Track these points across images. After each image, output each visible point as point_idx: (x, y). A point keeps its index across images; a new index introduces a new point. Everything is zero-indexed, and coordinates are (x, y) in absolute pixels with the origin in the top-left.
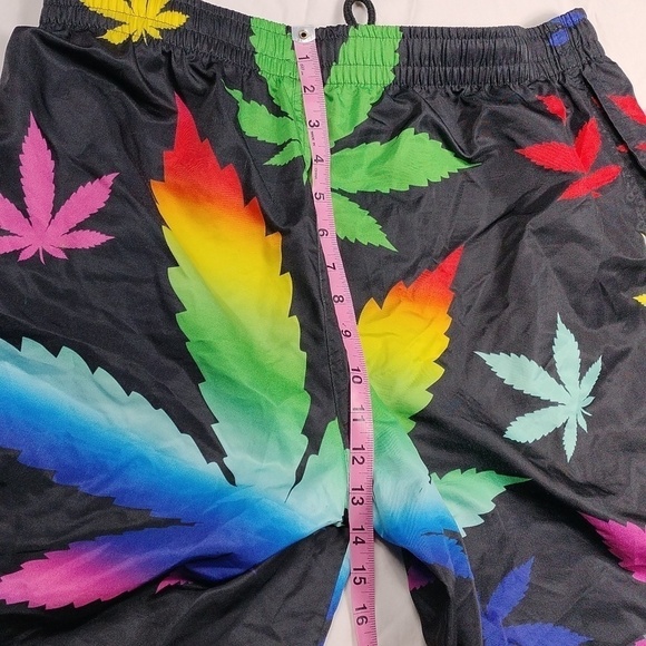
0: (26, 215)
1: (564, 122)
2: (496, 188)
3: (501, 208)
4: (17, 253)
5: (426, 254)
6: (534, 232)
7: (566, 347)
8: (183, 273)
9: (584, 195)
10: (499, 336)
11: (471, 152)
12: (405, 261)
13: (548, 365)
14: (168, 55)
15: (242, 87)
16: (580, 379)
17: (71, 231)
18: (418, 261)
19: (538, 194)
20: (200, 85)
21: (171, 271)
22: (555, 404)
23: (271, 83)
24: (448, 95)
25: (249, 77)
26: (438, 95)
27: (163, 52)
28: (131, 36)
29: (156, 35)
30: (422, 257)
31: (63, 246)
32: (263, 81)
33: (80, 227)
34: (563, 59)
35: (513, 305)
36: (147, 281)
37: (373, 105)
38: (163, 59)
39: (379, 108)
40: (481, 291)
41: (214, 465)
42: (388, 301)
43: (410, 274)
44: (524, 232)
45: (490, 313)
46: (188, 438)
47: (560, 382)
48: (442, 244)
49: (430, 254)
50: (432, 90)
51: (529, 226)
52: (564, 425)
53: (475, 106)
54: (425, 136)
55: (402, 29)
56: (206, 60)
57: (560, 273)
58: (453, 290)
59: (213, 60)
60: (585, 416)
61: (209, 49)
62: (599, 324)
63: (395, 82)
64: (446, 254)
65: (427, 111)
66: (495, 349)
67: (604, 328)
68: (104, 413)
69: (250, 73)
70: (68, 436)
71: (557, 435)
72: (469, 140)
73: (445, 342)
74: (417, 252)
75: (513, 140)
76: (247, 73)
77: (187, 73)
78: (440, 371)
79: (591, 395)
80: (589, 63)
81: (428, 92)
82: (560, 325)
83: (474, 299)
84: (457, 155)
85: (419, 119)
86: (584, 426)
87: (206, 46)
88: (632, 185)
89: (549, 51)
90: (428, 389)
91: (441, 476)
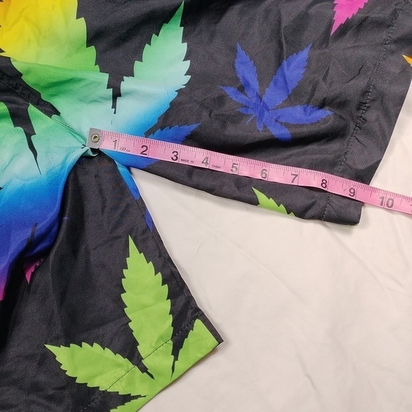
90: (78, 17)
91: (141, 60)
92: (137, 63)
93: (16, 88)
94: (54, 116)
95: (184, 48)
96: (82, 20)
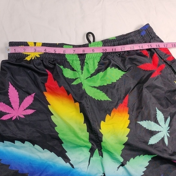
0: (13, 108)
1: (148, 57)
2: (134, 77)
3: (136, 82)
4: (12, 118)
5: (119, 99)
6: (146, 88)
7: (160, 116)
8: (55, 117)
9: (157, 76)
10: (142, 117)
11: (126, 69)
12: (114, 103)
13: (156, 122)
14: (42, 61)
15: (63, 64)
16: (165, 123)
17: (25, 110)
18: (118, 102)
19: (145, 77)
20: (52, 66)
21: (52, 116)
22: (160, 131)
23: (71, 62)
24: (117, 55)
25: (64, 62)
26: (115, 56)
27: (41, 60)
28: (32, 58)
29: (38, 56)
30: (119, 100)
31: (23, 114)
32: (68, 62)
33: (27, 109)
34: (145, 38)
35: (144, 108)
36: (46, 120)
37: (98, 62)
38: (41, 62)
39: (100, 63)
40: (135, 105)
41: (68, 163)
42: (112, 114)
43: (116, 106)
44: (143, 88)
45: (139, 111)
46: (60, 158)
47: (160, 125)
48: (123, 96)
49: (120, 99)
50: (113, 55)
51: (144, 86)
52: (164, 136)
53: (124, 58)
54: (113, 68)
55: (102, 41)
56: (52, 60)
57: (155, 96)
58: (128, 107)
59: (54, 60)
60: (168, 133)
61: (53, 56)
62: (168, 107)
63: (103, 55)
64: (124, 98)
65: (113, 62)
66: (142, 120)
67: (169, 108)
68: (38, 155)
69: (65, 61)
70: (30, 163)
71: (163, 139)
72: (125, 66)
73: (128, 122)
74: (117, 100)
75: (136, 64)
76: (64, 61)
77: (48, 64)
78: (129, 130)
79: (169, 126)
80: (152, 38)
81: (112, 56)
82: (157, 110)
83: (134, 108)
84: (122, 71)
85: (111, 64)
86: (169, 135)
87: (52, 56)
88: (169, 69)
89: (141, 37)
90: (127, 136)
91: (134, 158)
92: (132, 159)
93: (98, 143)
94: (101, 156)
95: (147, 164)
96: (127, 138)
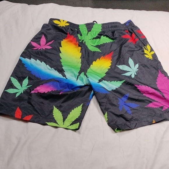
7: (131, 62)
8: (62, 54)
12: (103, 53)
22: (130, 71)
43: (104, 55)
45: (118, 60)
47: (131, 68)
51: (123, 46)
52: (132, 74)
54: (105, 37)
55: (102, 24)
58: (112, 57)
63: (101, 31)
66: (119, 65)
73: (110, 64)
78: (110, 68)
80: (132, 27)
86: (136, 74)
89: (126, 26)
96: (108, 70)
